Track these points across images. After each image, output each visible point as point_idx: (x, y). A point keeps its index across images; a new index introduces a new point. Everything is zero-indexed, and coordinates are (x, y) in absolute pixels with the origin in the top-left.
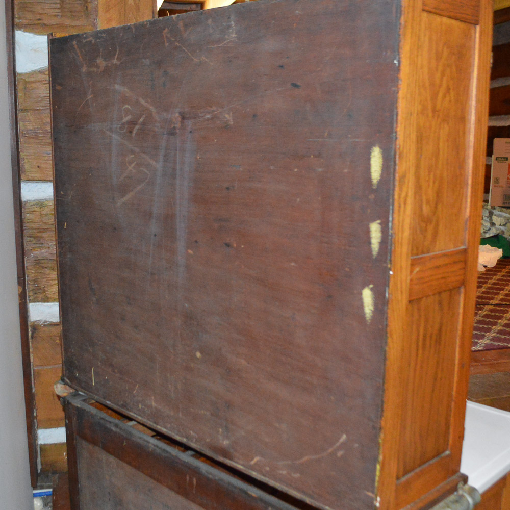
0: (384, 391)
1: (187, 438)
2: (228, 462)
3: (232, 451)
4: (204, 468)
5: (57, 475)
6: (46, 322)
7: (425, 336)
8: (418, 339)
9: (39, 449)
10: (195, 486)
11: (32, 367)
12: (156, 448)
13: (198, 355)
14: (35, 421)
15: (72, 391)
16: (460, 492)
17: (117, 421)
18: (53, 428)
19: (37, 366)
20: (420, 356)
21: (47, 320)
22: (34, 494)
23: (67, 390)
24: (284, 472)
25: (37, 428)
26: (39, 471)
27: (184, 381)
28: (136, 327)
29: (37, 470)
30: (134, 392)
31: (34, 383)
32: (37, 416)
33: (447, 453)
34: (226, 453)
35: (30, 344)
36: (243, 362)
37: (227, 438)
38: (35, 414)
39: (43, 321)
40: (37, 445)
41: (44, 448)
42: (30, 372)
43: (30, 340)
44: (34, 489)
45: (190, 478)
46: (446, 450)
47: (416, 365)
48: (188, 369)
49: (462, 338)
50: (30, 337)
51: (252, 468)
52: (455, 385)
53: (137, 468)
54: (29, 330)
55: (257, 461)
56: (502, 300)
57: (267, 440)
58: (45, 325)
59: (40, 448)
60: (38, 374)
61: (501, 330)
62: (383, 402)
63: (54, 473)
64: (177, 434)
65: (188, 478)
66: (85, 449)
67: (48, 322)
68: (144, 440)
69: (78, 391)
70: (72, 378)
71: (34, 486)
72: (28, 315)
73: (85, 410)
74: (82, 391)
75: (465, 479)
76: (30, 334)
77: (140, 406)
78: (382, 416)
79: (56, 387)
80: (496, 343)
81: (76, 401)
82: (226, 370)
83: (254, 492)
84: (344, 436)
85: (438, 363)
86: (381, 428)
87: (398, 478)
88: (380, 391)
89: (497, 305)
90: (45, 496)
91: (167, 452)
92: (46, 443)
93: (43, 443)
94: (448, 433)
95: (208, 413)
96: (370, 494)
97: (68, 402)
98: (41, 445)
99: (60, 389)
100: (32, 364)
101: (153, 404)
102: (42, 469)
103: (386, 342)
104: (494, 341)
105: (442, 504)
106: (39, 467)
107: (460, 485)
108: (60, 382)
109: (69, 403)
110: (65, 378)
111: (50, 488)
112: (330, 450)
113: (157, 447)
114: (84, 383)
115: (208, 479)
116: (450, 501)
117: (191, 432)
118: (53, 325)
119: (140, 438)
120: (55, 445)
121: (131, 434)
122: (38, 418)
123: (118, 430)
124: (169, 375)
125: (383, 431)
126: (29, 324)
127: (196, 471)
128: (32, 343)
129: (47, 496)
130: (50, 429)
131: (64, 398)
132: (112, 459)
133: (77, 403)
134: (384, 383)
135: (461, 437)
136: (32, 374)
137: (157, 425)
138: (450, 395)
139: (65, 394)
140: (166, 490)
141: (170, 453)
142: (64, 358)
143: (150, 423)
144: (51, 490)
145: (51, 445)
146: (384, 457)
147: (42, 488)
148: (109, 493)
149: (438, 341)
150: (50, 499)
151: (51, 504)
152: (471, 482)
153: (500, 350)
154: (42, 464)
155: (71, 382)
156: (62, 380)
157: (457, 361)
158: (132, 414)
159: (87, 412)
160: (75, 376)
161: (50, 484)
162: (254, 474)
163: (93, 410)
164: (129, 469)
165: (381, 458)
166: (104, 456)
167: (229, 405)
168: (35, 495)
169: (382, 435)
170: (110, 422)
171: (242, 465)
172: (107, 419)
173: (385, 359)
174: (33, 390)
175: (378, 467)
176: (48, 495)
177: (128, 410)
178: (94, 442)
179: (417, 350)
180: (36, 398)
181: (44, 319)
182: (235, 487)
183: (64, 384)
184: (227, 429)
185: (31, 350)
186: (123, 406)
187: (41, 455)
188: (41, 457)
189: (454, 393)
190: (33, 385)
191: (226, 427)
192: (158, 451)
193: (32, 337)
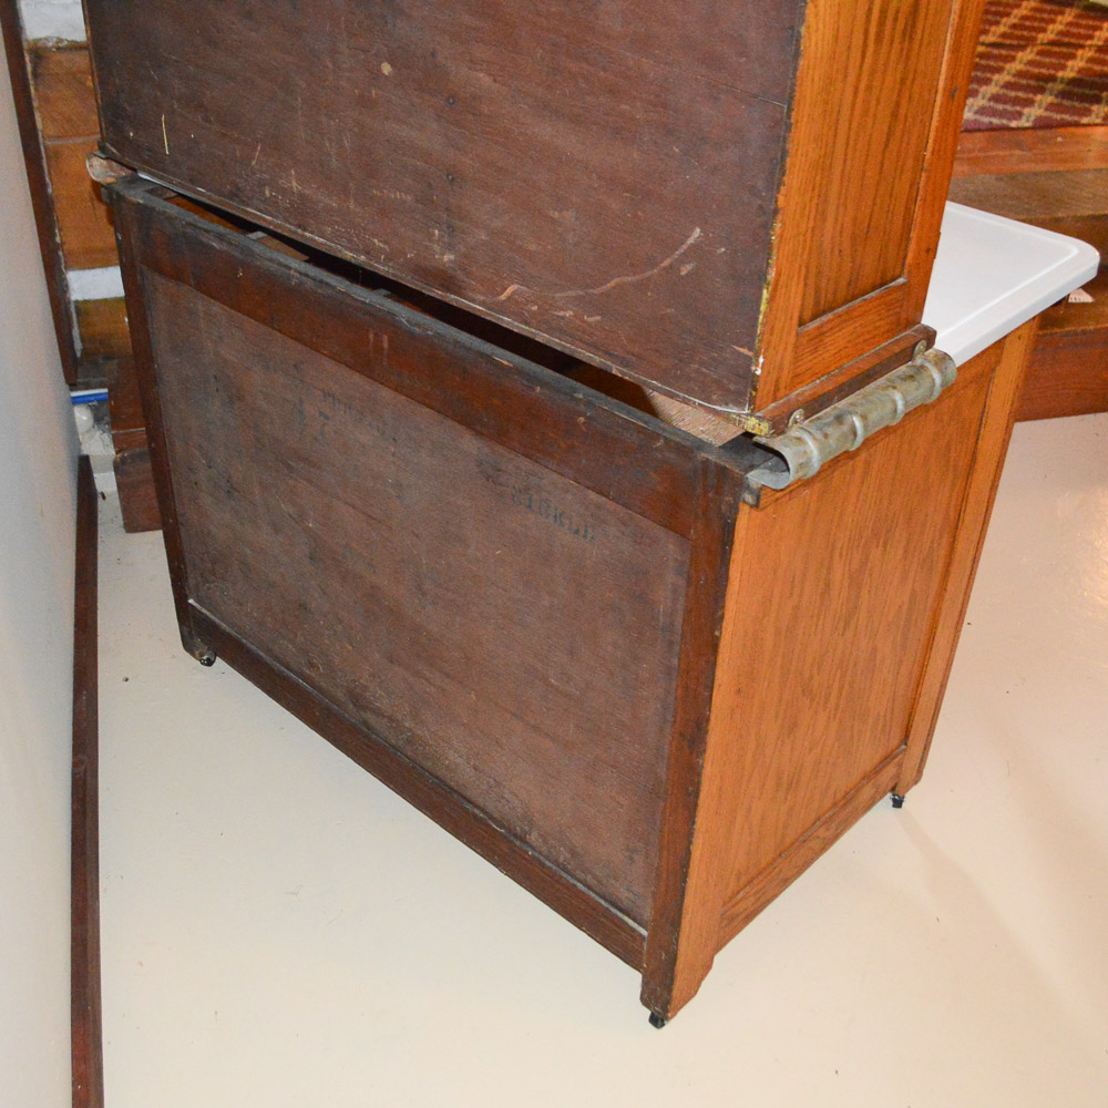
0: (789, 127)
1: (367, 253)
2: (452, 299)
3: (460, 275)
4: (404, 313)
5: (116, 361)
6: (61, 40)
7: (883, 12)
8: (868, 20)
9: (73, 310)
10: (385, 352)
11: (41, 140)
12: (304, 278)
13: (386, 68)
14: (60, 253)
15: (124, 173)
16: (919, 361)
17: (221, 229)
18: (99, 267)
19: (50, 137)
20: (868, 60)
21: (64, 37)
22: (74, 398)
23: (112, 170)
24: (569, 314)
25: (66, 268)
26: (79, 354)
27: (356, 130)
28: (249, 15)
29: (74, 353)
30: (254, 163)
31: (50, 174)
32: (63, 243)
33: (901, 280)
34: (448, 282)
35: (33, 91)
36: (484, 79)
37: (450, 247)
38: (58, 239)
39: (55, 40)
40: (70, 302)
41: (85, 308)
42: (40, 152)
43: (31, 82)
44: (72, 390)
45: (376, 334)
46: (900, 276)
47: (858, 80)
48: (364, 102)
49: (959, 30)
50: (30, 76)
51: (502, 308)
52: (932, 135)
53: (268, 321)
54: (27, 59)
55: (514, 293)
56: (1004, 35)
57: (533, 247)
58: (59, 49)
59: (76, 307)
60: (55, 155)
61: (998, 95)
62: (784, 153)
63: (108, 357)
64: (347, 248)
65: (371, 336)
66: (162, 291)
67: (66, 43)
68: (280, 264)
69: (135, 170)
70: (122, 142)
71: (73, 386)
72: (21, 24)
73: (154, 209)
74: (144, 171)
75: (930, 336)
76: (29, 68)
77: (267, 193)
78: (780, 183)
79: (91, 166)
80: (986, 120)
81: (132, 192)
82: (448, 100)
83: (505, 358)
84: (698, 231)
85: (903, 81)
86: (776, 212)
87: (801, 323)
88: (781, 128)
89: (993, 45)
90: (95, 403)
91: (327, 284)
92: (87, 298)
93: (80, 298)
94: (908, 239)
95: (409, 198)
96: (744, 351)
97: (118, 194)
98: (77, 302)
99: (98, 169)
100: (40, 134)
101: (294, 184)
102: (84, 351)
103: (803, 15)
104: (982, 114)
105: (881, 381)
106: (78, 346)
107: (920, 347)
108: (98, 153)
109: (120, 198)
110: (108, 145)
111: (104, 387)
112: (667, 263)
113: (307, 276)
114: (148, 153)
115: (412, 336)
116: (898, 377)
117: (376, 241)
118: (75, 47)
119: (271, 260)
120: (105, 301)
121: (251, 253)
122: (65, 247)
123: (224, 247)
124: (324, 119)
125: (780, 217)
126: (25, 45)
127: (388, 322)
128: (36, 90)
129: (98, 401)
130: (93, 271)
131: (108, 187)
132: (216, 307)
133: (137, 196)
134: (790, 110)
135: (931, 251)
136: (44, 155)
137: (305, 230)
138: (920, 159)
139: (110, 180)
140: (329, 365)
141: (334, 288)
142: (100, 101)
143: (288, 229)
144: (106, 390)
145: (96, 302)
146: (779, 274)
147: (87, 387)
148: (215, 377)
149: (909, 33)
150: (105, 409)
151: (107, 419)
152: (940, 344)
153: (993, 133)
154: (83, 340)
155: (118, 150)
156: (102, 149)
157: (941, 84)
158: (252, 213)
159: (159, 213)
160: (128, 137)
161: (103, 379)
162: (507, 321)
163: (172, 210)
164: (251, 324)
165: (771, 275)
166: (200, 303)
167: (454, 177)
168: (76, 401)
169: (778, 225)
170: (207, 231)
171: (482, 304)
172: (200, 225)
173: (797, 55)
174: (50, 191)
175: (765, 294)
176: (100, 400)
177: (243, 202)
178: (177, 276)
179: (865, 45)
180: (57, 206)
181: (56, 35)
182: (469, 349)
183: (106, 159)
184: (451, 229)
185: (35, 104)
186: (233, 195)
187: (79, 322)
188: (79, 327)
189: (928, 154)
190: (47, 179)
191: (449, 227)
192: (310, 283)
193: (35, 75)
